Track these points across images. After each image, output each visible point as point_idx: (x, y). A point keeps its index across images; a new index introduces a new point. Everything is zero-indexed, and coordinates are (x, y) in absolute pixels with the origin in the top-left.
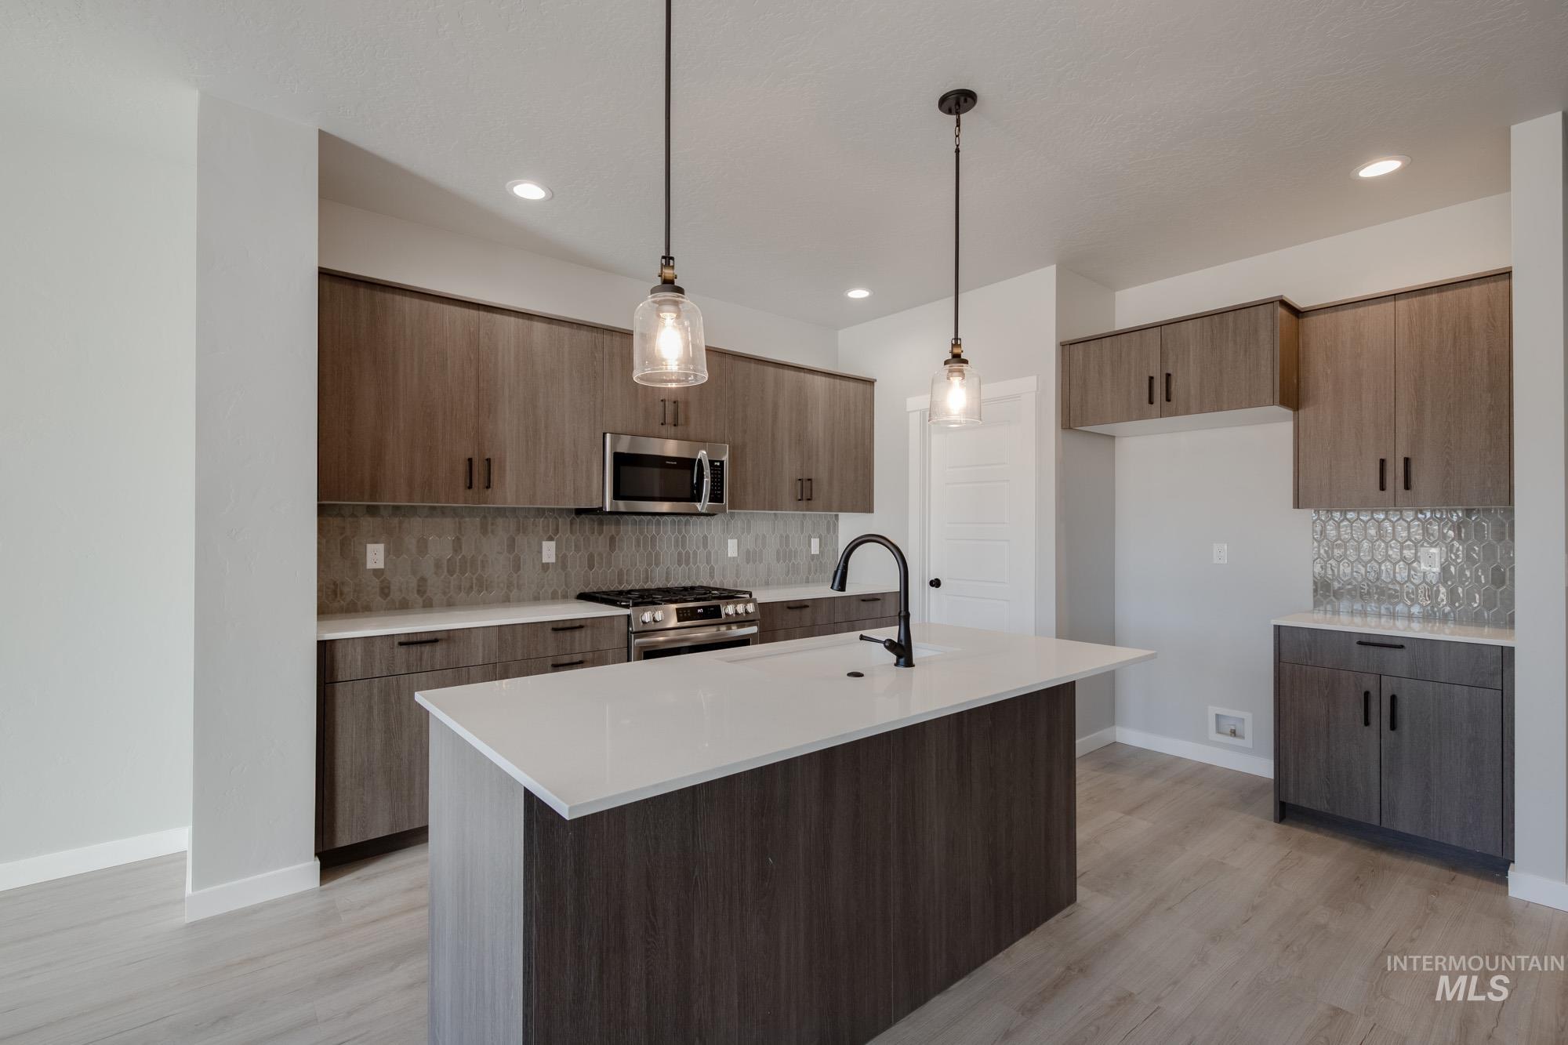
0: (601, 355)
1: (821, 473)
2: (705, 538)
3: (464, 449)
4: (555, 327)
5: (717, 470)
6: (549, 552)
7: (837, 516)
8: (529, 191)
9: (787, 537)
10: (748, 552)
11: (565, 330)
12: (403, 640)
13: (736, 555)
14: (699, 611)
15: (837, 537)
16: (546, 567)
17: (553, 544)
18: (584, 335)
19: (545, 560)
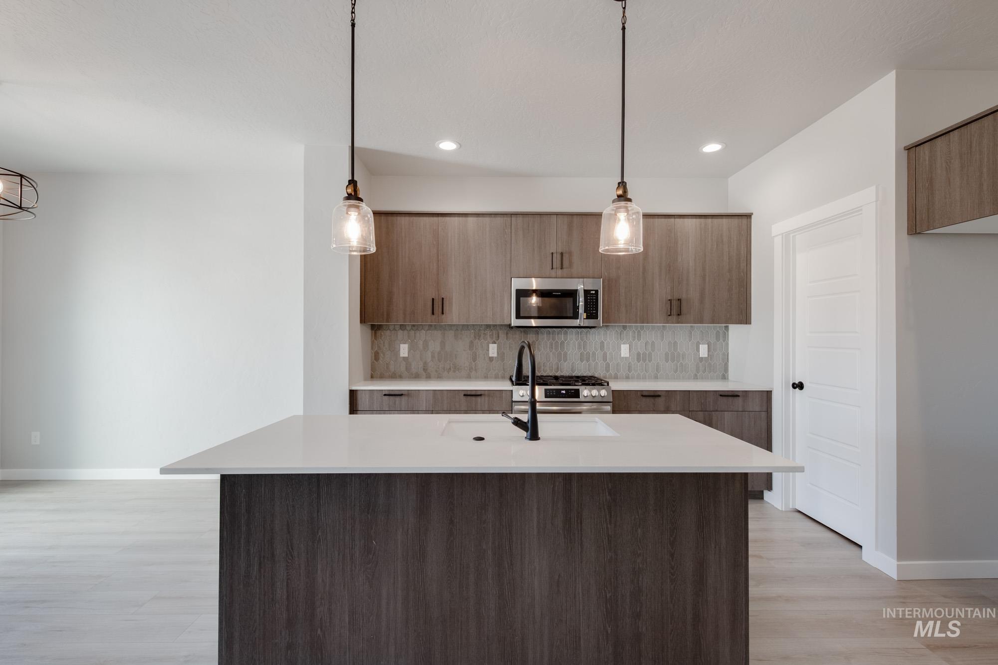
0: (510, 230)
1: (692, 293)
2: (602, 343)
3: (431, 293)
4: (480, 219)
5: (593, 297)
6: (493, 351)
7: (727, 328)
8: (448, 146)
9: (675, 343)
10: (639, 354)
11: (487, 220)
12: (387, 393)
13: (628, 355)
14: (562, 392)
15: (727, 344)
16: (491, 359)
17: (495, 345)
18: (499, 220)
19: (491, 355)
